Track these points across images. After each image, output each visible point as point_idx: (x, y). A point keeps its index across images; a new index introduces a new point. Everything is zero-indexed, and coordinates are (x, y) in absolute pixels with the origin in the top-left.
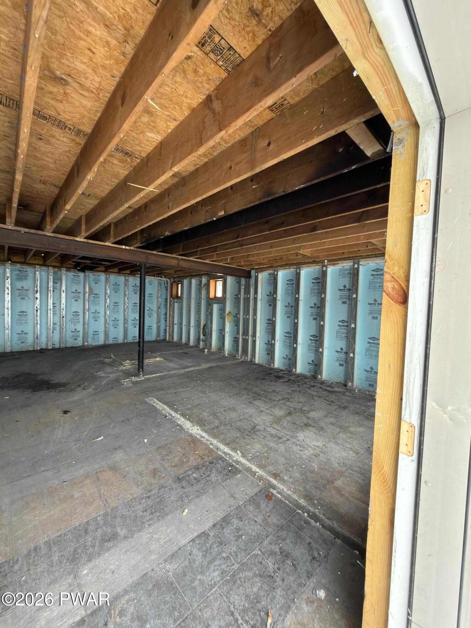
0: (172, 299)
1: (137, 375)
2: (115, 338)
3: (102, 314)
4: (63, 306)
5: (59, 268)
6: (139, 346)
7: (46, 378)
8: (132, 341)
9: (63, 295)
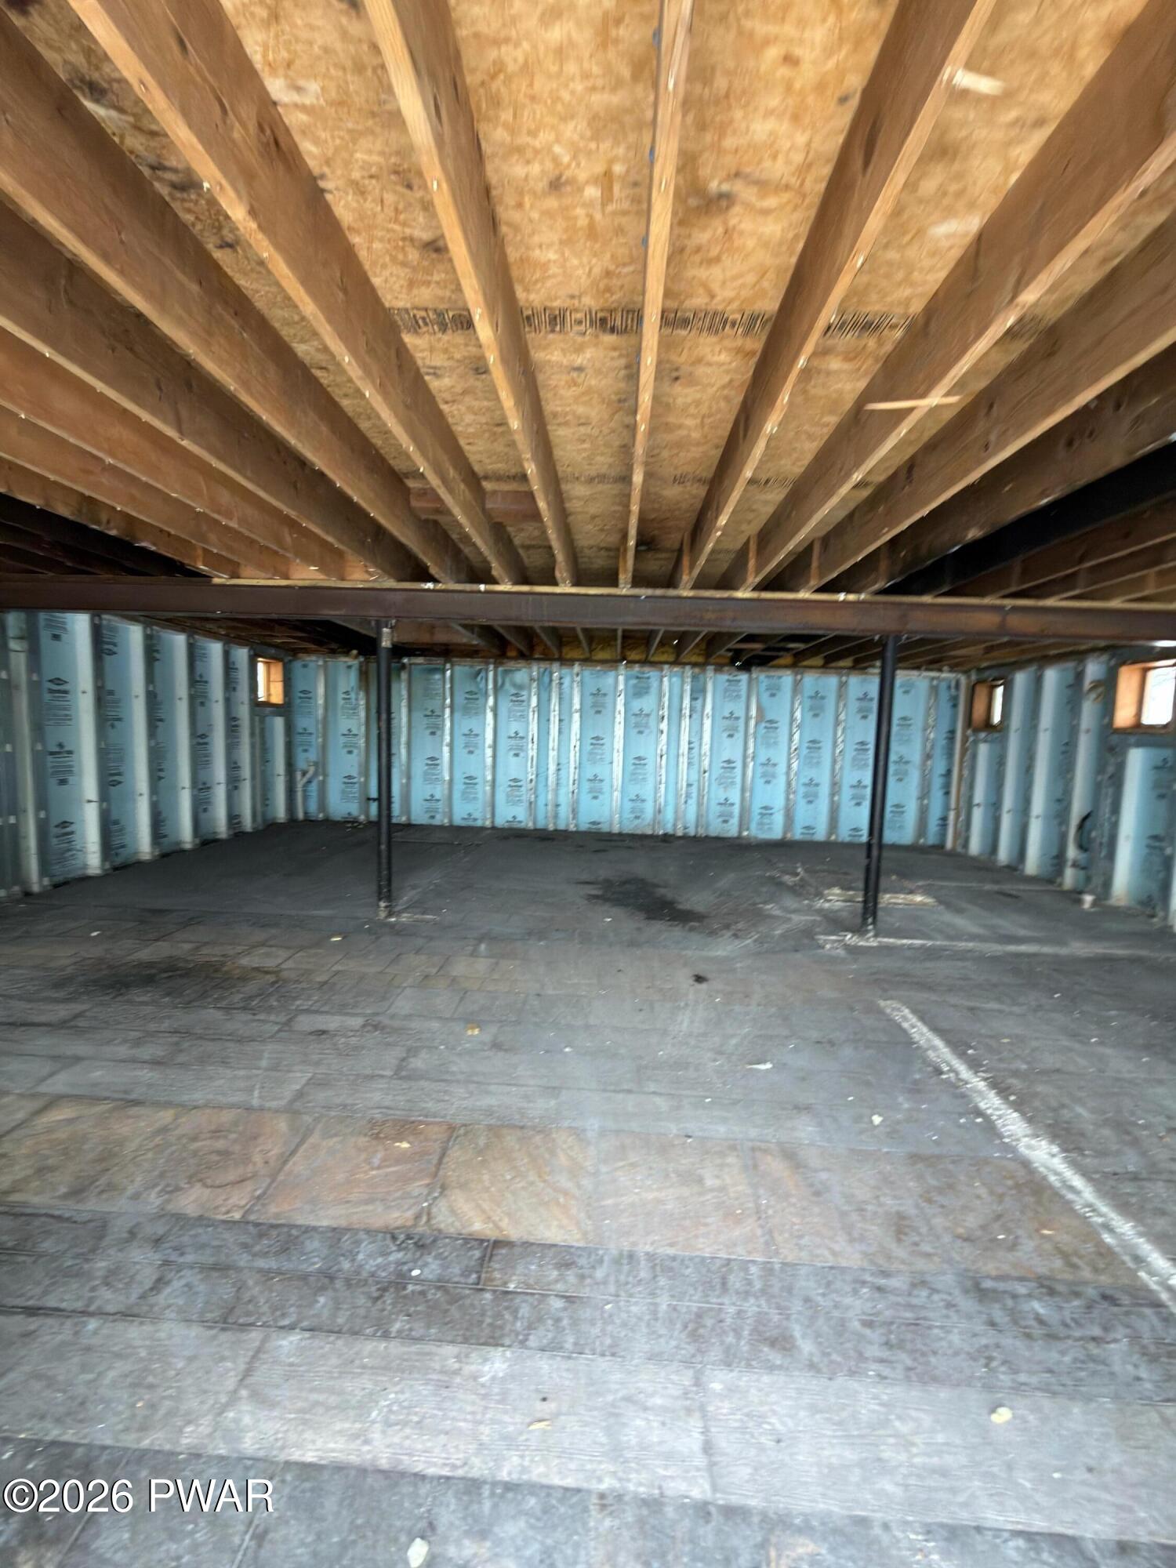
0: (969, 732)
1: (859, 930)
2: (807, 828)
3: (782, 768)
4: (706, 748)
5: (702, 666)
6: (869, 856)
7: (668, 894)
8: (847, 839)
9: (707, 723)
